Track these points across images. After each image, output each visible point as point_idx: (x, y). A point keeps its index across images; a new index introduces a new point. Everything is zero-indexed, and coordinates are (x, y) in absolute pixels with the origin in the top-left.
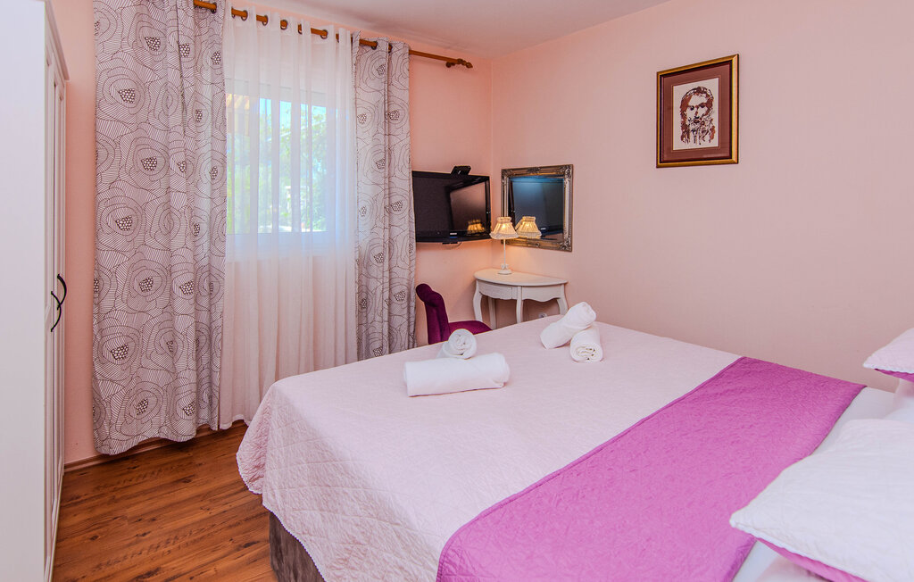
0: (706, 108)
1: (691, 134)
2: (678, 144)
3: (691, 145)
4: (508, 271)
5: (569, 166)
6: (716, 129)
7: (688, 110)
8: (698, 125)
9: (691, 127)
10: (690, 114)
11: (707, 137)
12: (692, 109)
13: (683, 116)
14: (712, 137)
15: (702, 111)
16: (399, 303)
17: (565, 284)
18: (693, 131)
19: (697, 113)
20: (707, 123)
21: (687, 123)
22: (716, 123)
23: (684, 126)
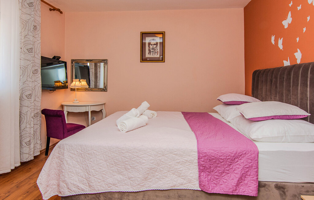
0: (156, 46)
1: (151, 53)
2: (147, 55)
3: (151, 56)
4: (78, 102)
5: (106, 60)
6: (159, 52)
7: (151, 45)
8: (153, 50)
9: (151, 51)
10: (151, 47)
11: (156, 54)
12: (152, 45)
13: (149, 47)
14: (158, 54)
15: (155, 46)
16: (36, 118)
17: (105, 104)
18: (152, 52)
19: (153, 46)
20: (156, 50)
21: (150, 49)
22: (159, 50)
23: (149, 50)
